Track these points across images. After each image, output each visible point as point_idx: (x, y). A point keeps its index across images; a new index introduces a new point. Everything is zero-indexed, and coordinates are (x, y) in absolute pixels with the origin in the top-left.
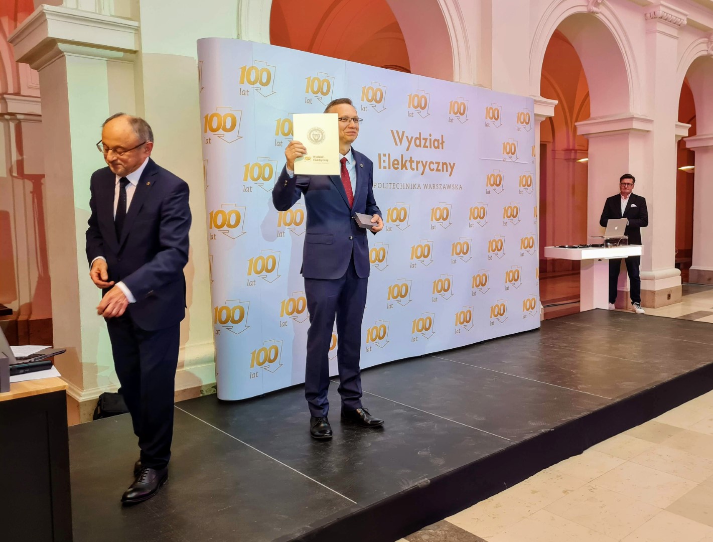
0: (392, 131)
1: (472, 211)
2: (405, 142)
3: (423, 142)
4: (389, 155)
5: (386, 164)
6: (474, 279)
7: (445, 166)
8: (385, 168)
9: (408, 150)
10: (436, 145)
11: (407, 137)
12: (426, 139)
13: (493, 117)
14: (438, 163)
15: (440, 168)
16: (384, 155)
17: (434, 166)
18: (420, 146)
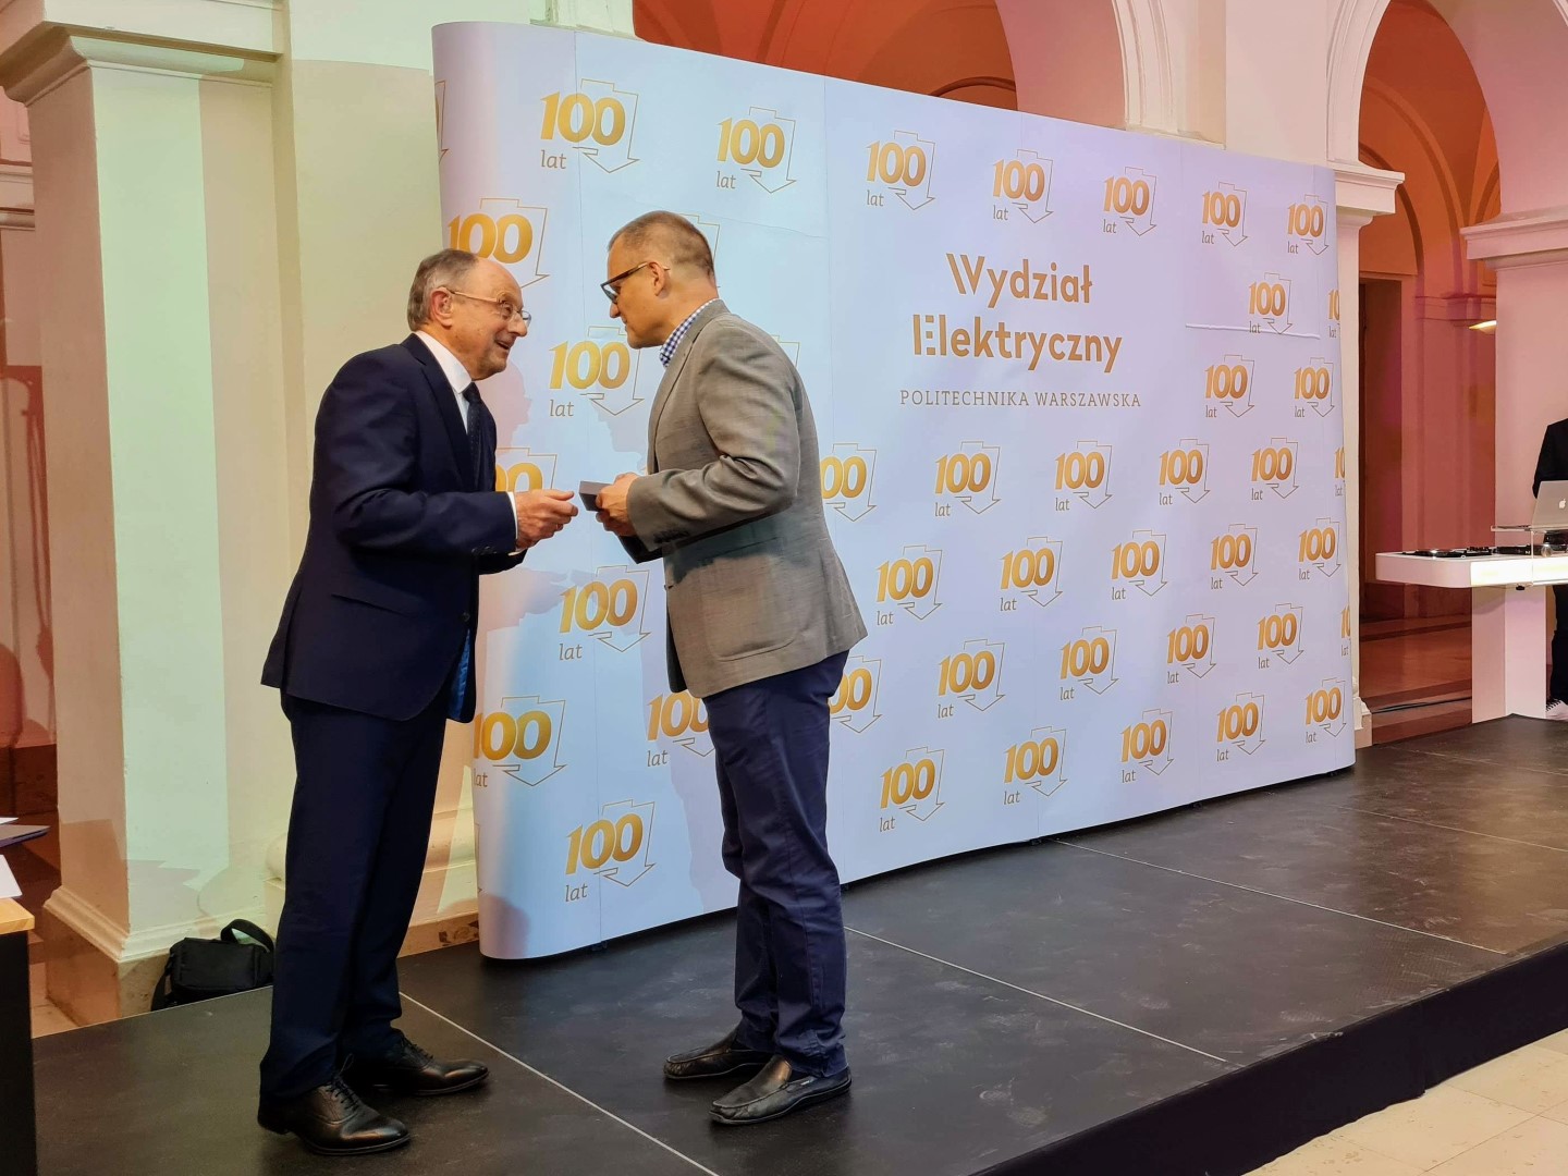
0: (950, 257)
1: (1167, 462)
2: (985, 284)
4: (942, 318)
5: (935, 343)
6: (1174, 639)
7: (1093, 346)
8: (931, 351)
9: (992, 305)
11: (991, 272)
12: (1041, 278)
13: (1224, 218)
14: (1075, 339)
16: (930, 319)
17: (1065, 347)
18: (1026, 293)
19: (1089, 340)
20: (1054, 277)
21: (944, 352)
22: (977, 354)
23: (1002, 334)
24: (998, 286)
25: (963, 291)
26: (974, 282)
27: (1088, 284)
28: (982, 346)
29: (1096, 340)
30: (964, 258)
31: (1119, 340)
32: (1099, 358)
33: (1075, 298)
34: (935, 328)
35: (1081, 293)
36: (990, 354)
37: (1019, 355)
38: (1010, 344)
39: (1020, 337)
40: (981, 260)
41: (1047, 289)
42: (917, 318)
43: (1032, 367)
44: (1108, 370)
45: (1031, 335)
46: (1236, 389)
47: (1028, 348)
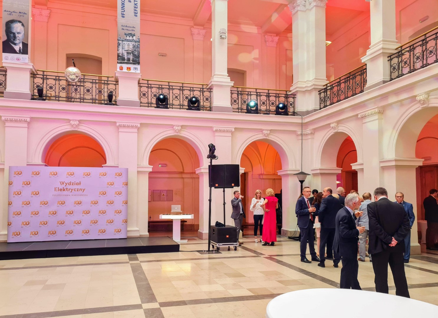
0: (60, 182)
2: (65, 184)
3: (72, 184)
4: (59, 188)
5: (57, 190)
7: (81, 190)
8: (57, 191)
9: (65, 186)
10: (77, 184)
11: (65, 183)
12: (73, 183)
14: (78, 189)
15: (79, 190)
16: (57, 188)
17: (77, 190)
18: (70, 185)
19: (80, 189)
20: (75, 183)
21: (58, 191)
22: (63, 191)
23: (67, 189)
24: (66, 184)
25: (61, 185)
26: (63, 184)
27: (80, 183)
28: (64, 190)
29: (81, 189)
30: (62, 182)
31: (85, 189)
32: (82, 191)
33: (78, 185)
34: (58, 189)
35: (79, 184)
36: (65, 191)
37: (69, 191)
38: (68, 190)
39: (69, 189)
40: (64, 182)
41: (74, 184)
42: (55, 188)
43: (71, 192)
44: (83, 192)
45: (71, 189)
46: (104, 194)
47: (70, 190)
